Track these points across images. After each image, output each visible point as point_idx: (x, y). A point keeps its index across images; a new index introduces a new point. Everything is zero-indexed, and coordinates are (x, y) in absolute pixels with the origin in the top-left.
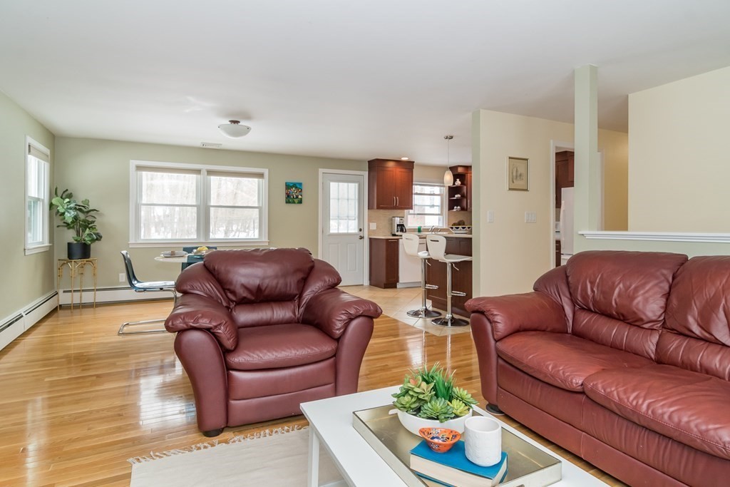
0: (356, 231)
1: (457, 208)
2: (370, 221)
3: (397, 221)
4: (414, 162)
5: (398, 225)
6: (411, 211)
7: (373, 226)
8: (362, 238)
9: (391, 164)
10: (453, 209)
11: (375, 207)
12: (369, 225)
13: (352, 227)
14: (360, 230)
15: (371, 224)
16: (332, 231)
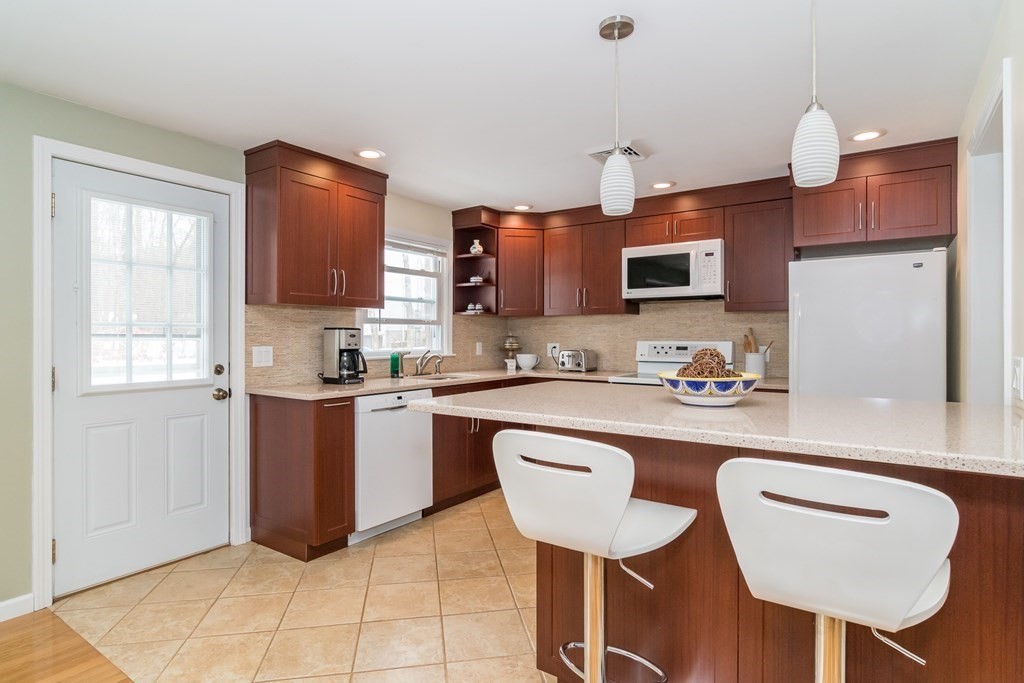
0: (204, 373)
1: (473, 309)
2: (251, 339)
3: (340, 340)
4: (386, 176)
5: (341, 352)
6: (373, 312)
7: (264, 356)
8: (223, 395)
9: (319, 173)
10: (465, 309)
11: (274, 296)
12: (248, 354)
13: (189, 361)
14: (219, 370)
15: (255, 350)
16: (98, 381)
